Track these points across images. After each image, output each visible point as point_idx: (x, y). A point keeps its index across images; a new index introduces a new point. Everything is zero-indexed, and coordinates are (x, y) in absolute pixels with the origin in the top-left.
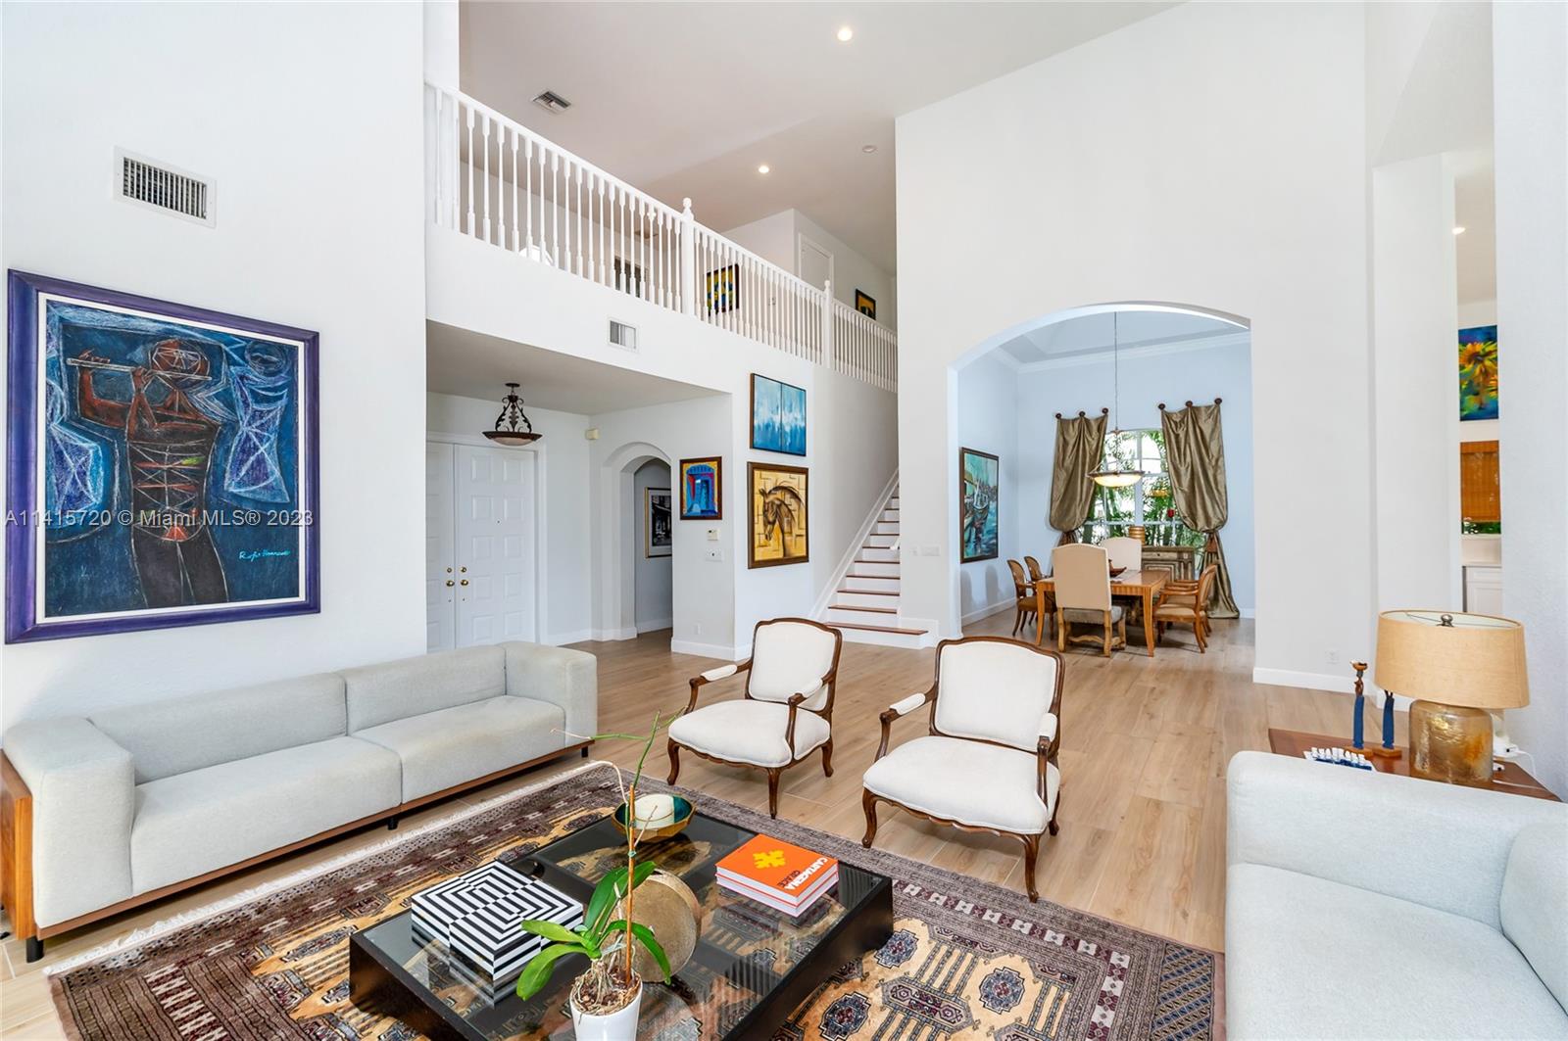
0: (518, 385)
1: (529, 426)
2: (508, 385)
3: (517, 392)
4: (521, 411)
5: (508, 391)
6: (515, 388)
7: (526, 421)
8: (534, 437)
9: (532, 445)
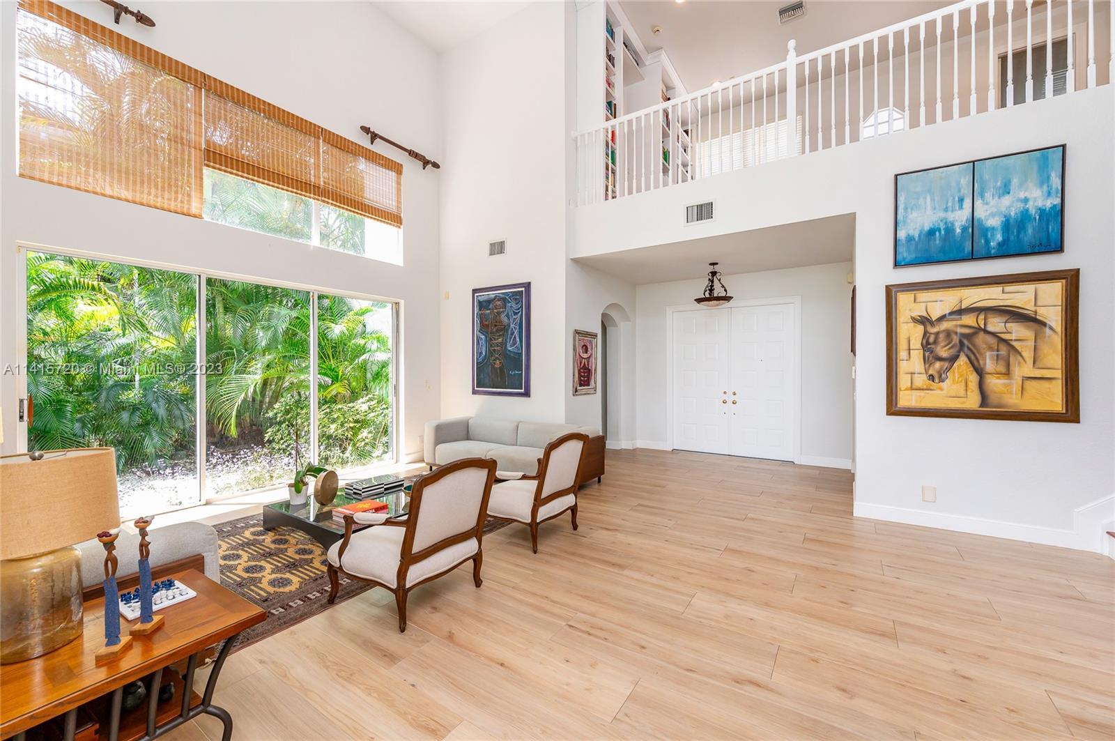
0: (717, 264)
1: (725, 290)
2: (710, 264)
3: (717, 268)
4: (719, 280)
5: (711, 269)
6: (715, 266)
7: (723, 286)
8: (727, 299)
9: (726, 304)
